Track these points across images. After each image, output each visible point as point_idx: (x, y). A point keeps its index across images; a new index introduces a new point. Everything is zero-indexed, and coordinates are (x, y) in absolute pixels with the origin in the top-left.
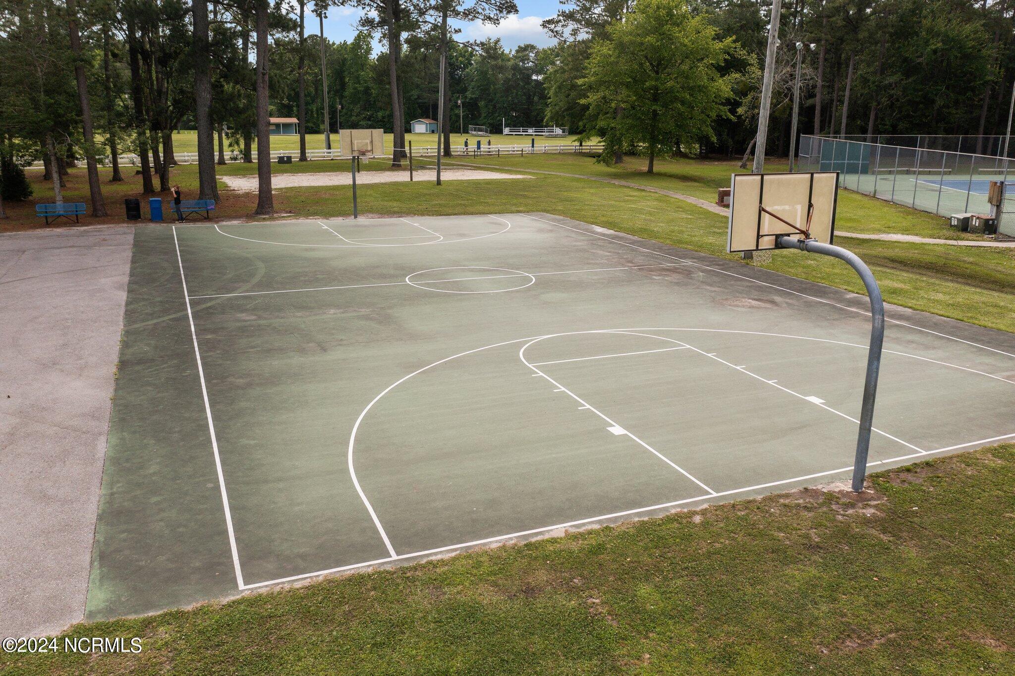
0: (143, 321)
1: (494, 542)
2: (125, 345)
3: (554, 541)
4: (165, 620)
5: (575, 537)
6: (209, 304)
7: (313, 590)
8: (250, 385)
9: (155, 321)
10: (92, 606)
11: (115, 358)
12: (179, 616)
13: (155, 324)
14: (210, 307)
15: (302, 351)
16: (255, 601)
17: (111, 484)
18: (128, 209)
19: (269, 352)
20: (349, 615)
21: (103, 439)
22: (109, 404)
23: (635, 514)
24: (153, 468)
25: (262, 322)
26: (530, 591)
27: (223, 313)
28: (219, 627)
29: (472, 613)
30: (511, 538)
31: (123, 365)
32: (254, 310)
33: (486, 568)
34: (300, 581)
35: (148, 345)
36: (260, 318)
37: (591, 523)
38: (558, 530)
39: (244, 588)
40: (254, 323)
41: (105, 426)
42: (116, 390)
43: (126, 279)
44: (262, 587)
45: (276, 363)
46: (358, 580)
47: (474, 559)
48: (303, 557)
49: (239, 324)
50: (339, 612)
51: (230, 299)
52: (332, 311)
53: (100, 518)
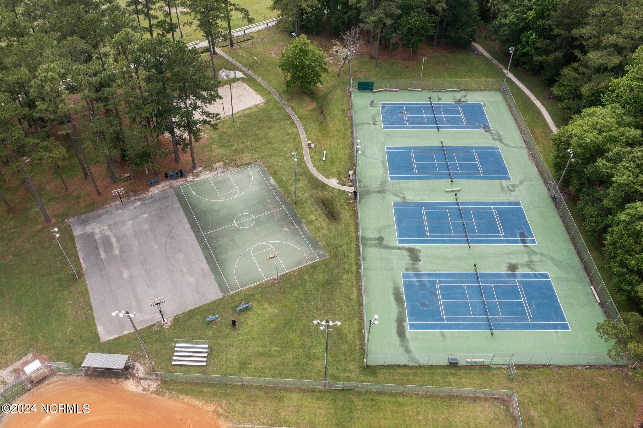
0: (201, 244)
2: (203, 253)
4: (227, 296)
8: (222, 262)
9: (203, 244)
10: (222, 295)
11: (204, 257)
14: (208, 238)
16: (232, 294)
18: (166, 176)
20: (238, 295)
21: (212, 275)
22: (209, 268)
24: (219, 279)
25: (217, 243)
27: (211, 240)
28: (231, 296)
29: (246, 293)
32: (214, 238)
34: (235, 292)
35: (206, 252)
41: (211, 273)
42: (208, 265)
43: (189, 226)
45: (223, 256)
46: (239, 291)
47: (246, 289)
48: (234, 289)
49: (214, 244)
51: (210, 234)
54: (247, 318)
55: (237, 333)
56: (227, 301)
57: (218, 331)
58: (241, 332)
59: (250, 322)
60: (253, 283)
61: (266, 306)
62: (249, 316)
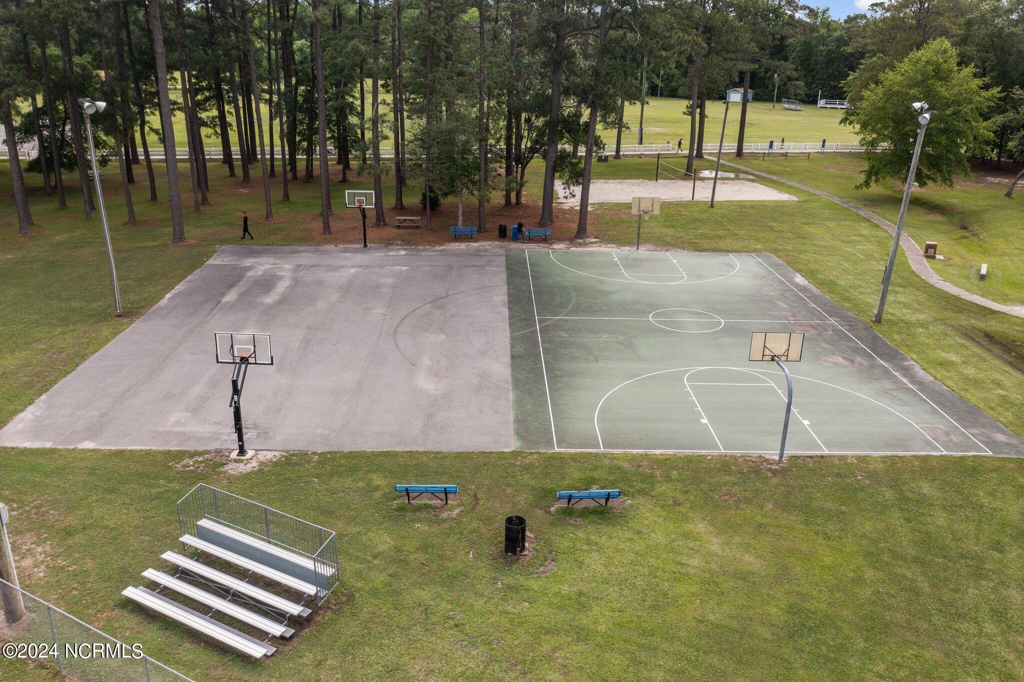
0: (518, 331)
1: (635, 451)
2: (512, 346)
3: (655, 454)
4: (536, 453)
5: (662, 455)
6: (547, 323)
7: (576, 454)
8: (563, 376)
9: (523, 332)
10: (516, 446)
11: (509, 353)
12: (539, 453)
13: (523, 334)
14: (547, 326)
15: (587, 360)
16: (560, 453)
17: (516, 411)
18: (500, 232)
19: (573, 358)
20: (585, 462)
21: (511, 392)
22: (510, 377)
23: (688, 452)
24: (529, 407)
25: (571, 339)
26: (639, 466)
27: (553, 330)
28: (550, 458)
29: (620, 468)
30: (642, 451)
31: (513, 357)
32: (568, 330)
33: (629, 458)
34: (573, 451)
35: (521, 347)
36: (570, 336)
37: (671, 452)
38: (658, 452)
39: (557, 450)
40: (567, 339)
41: (511, 388)
42: (512, 370)
43: (506, 298)
44: (562, 450)
45: (574, 366)
46: (590, 454)
47: (627, 455)
48: (575, 444)
49: (560, 339)
50: (582, 461)
51: (557, 320)
52: (605, 336)
53: (514, 421)
54: (589, 542)
55: (509, 580)
56: (527, 468)
57: (424, 548)
58: (534, 584)
59: (595, 563)
60: (662, 448)
61: (700, 527)
62: (603, 540)
